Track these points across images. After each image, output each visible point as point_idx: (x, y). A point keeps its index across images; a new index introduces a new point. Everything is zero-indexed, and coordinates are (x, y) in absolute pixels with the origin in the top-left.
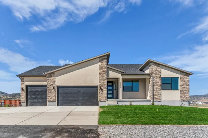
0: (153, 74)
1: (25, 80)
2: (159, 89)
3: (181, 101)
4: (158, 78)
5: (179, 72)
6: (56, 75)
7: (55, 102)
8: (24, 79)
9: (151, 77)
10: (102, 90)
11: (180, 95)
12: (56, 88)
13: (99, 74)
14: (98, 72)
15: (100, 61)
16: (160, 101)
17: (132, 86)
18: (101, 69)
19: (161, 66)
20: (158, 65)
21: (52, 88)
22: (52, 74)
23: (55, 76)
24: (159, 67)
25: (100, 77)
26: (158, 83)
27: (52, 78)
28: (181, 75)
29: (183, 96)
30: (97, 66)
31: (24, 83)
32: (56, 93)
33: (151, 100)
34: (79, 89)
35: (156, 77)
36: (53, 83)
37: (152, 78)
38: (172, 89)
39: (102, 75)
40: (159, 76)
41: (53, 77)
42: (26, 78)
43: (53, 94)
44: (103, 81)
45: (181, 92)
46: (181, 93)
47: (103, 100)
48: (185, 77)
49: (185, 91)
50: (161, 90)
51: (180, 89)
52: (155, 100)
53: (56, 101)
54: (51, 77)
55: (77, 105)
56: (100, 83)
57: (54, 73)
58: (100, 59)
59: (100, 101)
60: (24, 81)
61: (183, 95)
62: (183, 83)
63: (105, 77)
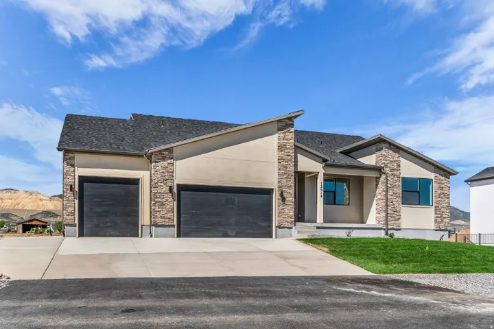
0: (387, 169)
1: (76, 162)
2: (397, 202)
3: (436, 230)
4: (396, 178)
5: (433, 167)
6: (174, 157)
7: (173, 226)
8: (73, 158)
9: (381, 175)
10: (283, 199)
11: (433, 216)
12: (175, 190)
13: (276, 161)
14: (274, 155)
15: (279, 130)
16: (400, 230)
17: (335, 192)
18: (281, 148)
19: (401, 151)
20: (397, 148)
21: (166, 189)
22: (166, 153)
23: (172, 158)
24: (397, 155)
25: (279, 169)
26: (395, 189)
27: (165, 163)
28: (437, 175)
29: (439, 220)
30: (273, 141)
31: (74, 171)
32: (175, 203)
33: (381, 226)
34: (231, 196)
35: (392, 177)
36: (167, 177)
37: (383, 176)
38: (419, 204)
39: (284, 163)
40: (398, 173)
41: (169, 161)
42: (79, 158)
43: (168, 207)
44: (286, 178)
45: (435, 210)
46: (436, 214)
47: (286, 224)
48: (443, 178)
49: (443, 210)
50: (401, 205)
51: (434, 204)
52: (389, 227)
53: (175, 223)
54: (164, 159)
55: (225, 235)
56: (279, 182)
57: (170, 150)
58: (281, 124)
59: (280, 227)
60: (73, 165)
61: (439, 217)
62: (439, 192)
63: (292, 169)
